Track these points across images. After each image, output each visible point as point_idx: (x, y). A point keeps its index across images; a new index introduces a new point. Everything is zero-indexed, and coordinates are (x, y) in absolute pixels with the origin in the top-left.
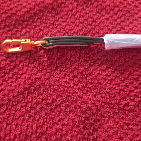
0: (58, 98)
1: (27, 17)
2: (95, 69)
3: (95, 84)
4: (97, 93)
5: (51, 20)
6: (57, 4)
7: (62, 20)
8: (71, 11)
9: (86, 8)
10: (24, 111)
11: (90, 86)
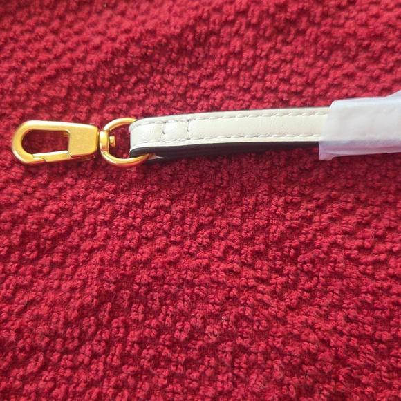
0: (208, 324)
1: (104, 79)
2: (321, 230)
3: (323, 277)
4: (332, 305)
5: (178, 83)
6: (194, 37)
7: (210, 83)
8: (238, 55)
9: (283, 46)
10: (101, 367)
11: (309, 285)
